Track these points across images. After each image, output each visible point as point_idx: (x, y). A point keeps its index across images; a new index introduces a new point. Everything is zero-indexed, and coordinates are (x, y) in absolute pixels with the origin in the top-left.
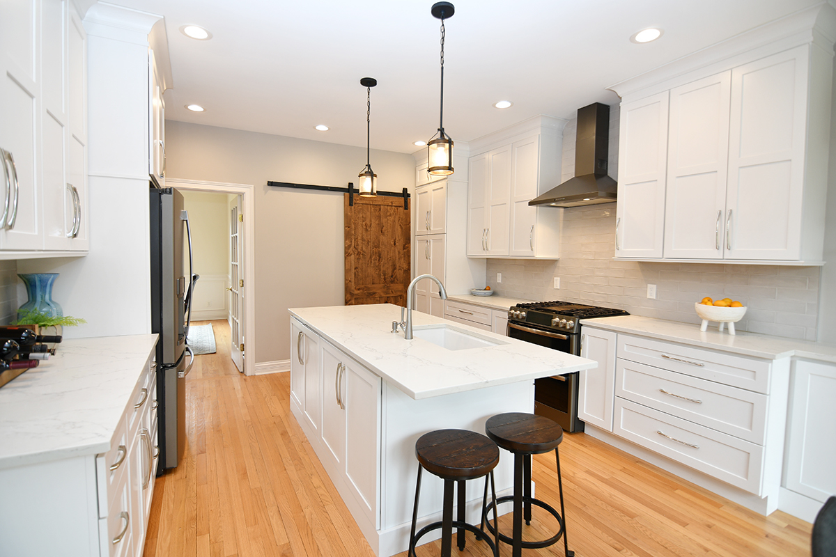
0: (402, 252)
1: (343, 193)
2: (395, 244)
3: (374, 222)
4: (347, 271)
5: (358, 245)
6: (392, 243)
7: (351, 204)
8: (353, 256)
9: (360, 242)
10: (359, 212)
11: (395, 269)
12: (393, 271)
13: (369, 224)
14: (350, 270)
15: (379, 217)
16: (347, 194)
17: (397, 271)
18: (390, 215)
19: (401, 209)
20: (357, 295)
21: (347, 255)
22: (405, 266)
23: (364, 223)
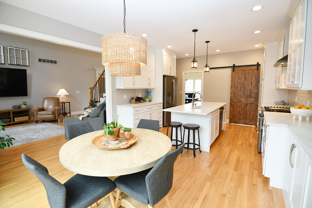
0: (255, 86)
1: (231, 68)
2: (252, 84)
3: (243, 76)
5: (236, 85)
6: (251, 83)
7: (233, 71)
8: (233, 88)
9: (236, 84)
10: (237, 74)
11: (251, 93)
12: (250, 93)
13: (240, 77)
14: (232, 93)
15: (245, 74)
17: (252, 94)
18: (250, 73)
19: (256, 71)
20: (234, 101)
21: (231, 88)
22: (256, 92)
23: (238, 77)
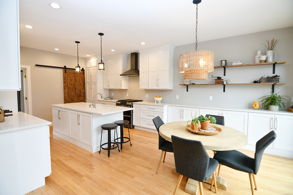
0: (82, 87)
1: (62, 69)
2: (80, 85)
3: (73, 78)
4: (65, 94)
5: (68, 85)
6: (79, 85)
7: (65, 72)
8: (67, 89)
9: (69, 84)
10: (68, 75)
11: (81, 92)
12: (80, 93)
13: (71, 79)
14: (66, 93)
15: (75, 77)
16: (64, 69)
17: (81, 93)
18: (78, 76)
19: (82, 74)
20: (68, 101)
21: (64, 88)
22: (84, 92)
23: (70, 79)
